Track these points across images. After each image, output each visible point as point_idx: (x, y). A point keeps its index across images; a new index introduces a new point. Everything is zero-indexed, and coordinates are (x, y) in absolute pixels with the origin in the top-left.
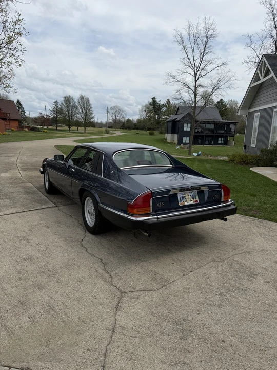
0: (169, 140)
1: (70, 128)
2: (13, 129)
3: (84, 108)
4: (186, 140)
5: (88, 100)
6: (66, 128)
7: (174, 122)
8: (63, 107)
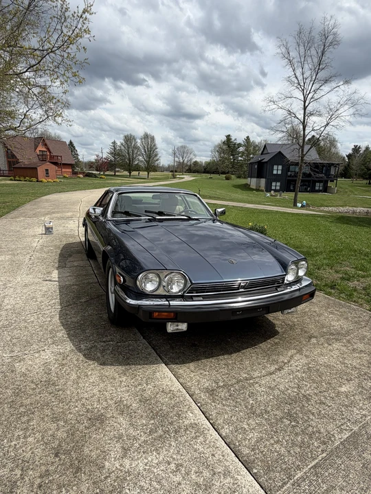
0: (253, 185)
1: (130, 173)
2: (65, 175)
3: (148, 148)
4: (276, 185)
5: (153, 139)
6: (126, 173)
7: (260, 164)
8: (123, 148)
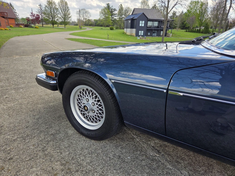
1: (53, 25)
2: (11, 26)
3: (63, 10)
4: (141, 33)
5: (66, 3)
8: (47, 9)
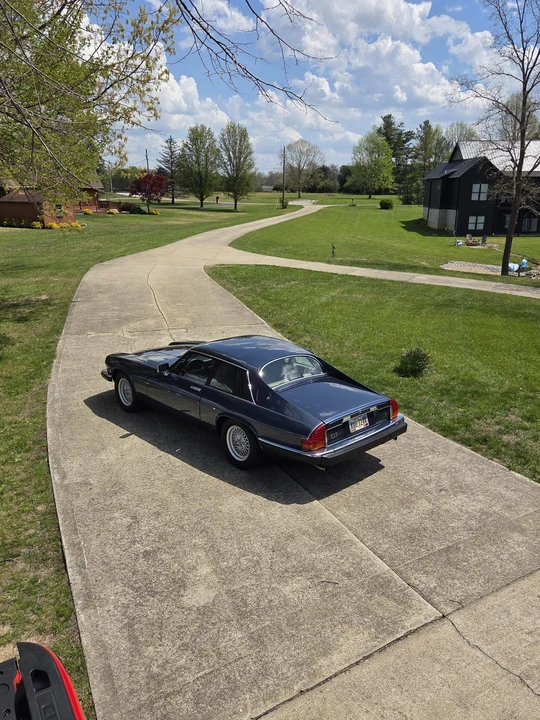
0: (434, 223)
1: (202, 200)
2: (87, 210)
3: (234, 153)
4: (477, 222)
5: (244, 134)
6: (193, 199)
7: (447, 181)
8: (187, 151)
